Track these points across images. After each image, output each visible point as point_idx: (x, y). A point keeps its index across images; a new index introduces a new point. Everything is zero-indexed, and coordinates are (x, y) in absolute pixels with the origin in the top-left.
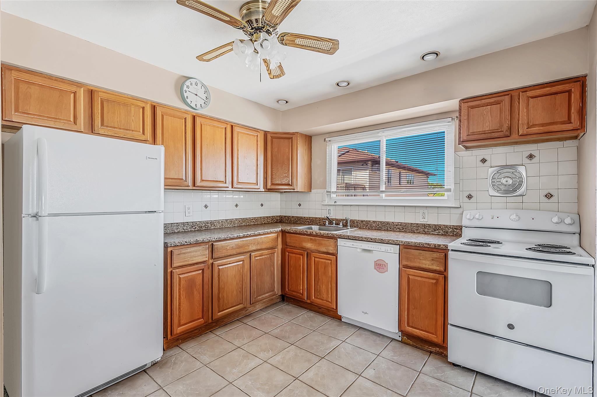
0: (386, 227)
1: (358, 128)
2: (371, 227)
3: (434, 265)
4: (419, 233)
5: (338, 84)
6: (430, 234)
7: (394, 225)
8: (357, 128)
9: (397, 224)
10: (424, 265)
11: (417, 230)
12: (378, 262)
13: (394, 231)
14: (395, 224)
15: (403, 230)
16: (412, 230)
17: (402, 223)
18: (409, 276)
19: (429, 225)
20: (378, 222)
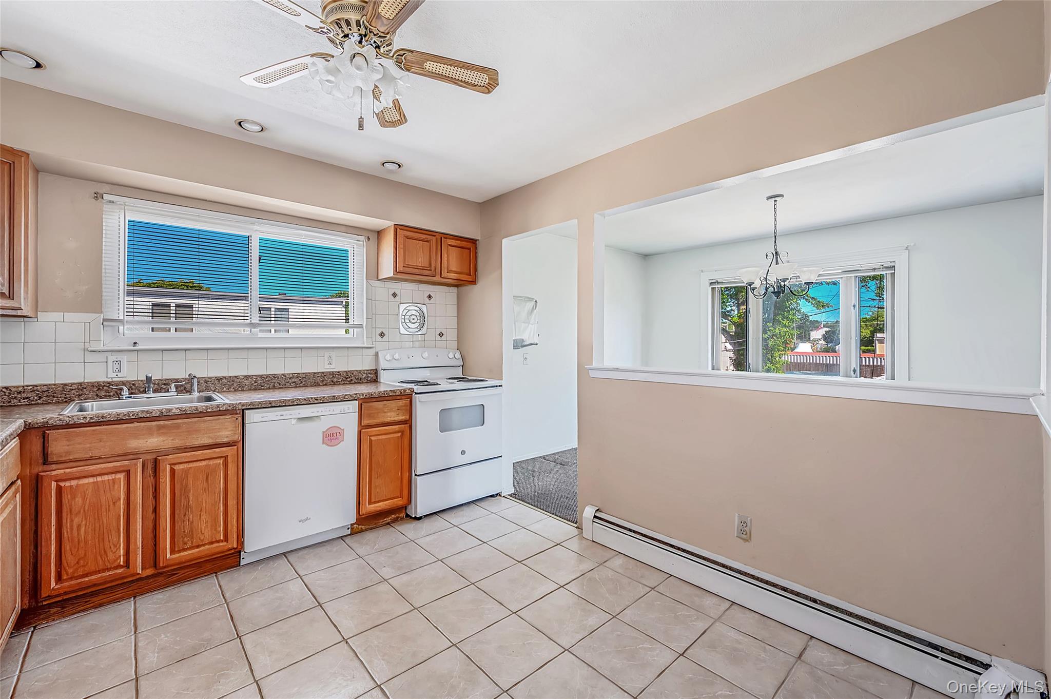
0: (272, 383)
1: (209, 201)
2: (240, 387)
3: (400, 415)
4: (326, 385)
5: (240, 124)
6: (340, 384)
7: (285, 379)
8: (206, 200)
9: (291, 376)
10: (389, 419)
11: (322, 381)
12: (328, 432)
13: (286, 388)
14: (287, 376)
15: (301, 385)
16: (315, 383)
17: (299, 374)
18: (371, 437)
19: (338, 372)
20: (254, 377)
